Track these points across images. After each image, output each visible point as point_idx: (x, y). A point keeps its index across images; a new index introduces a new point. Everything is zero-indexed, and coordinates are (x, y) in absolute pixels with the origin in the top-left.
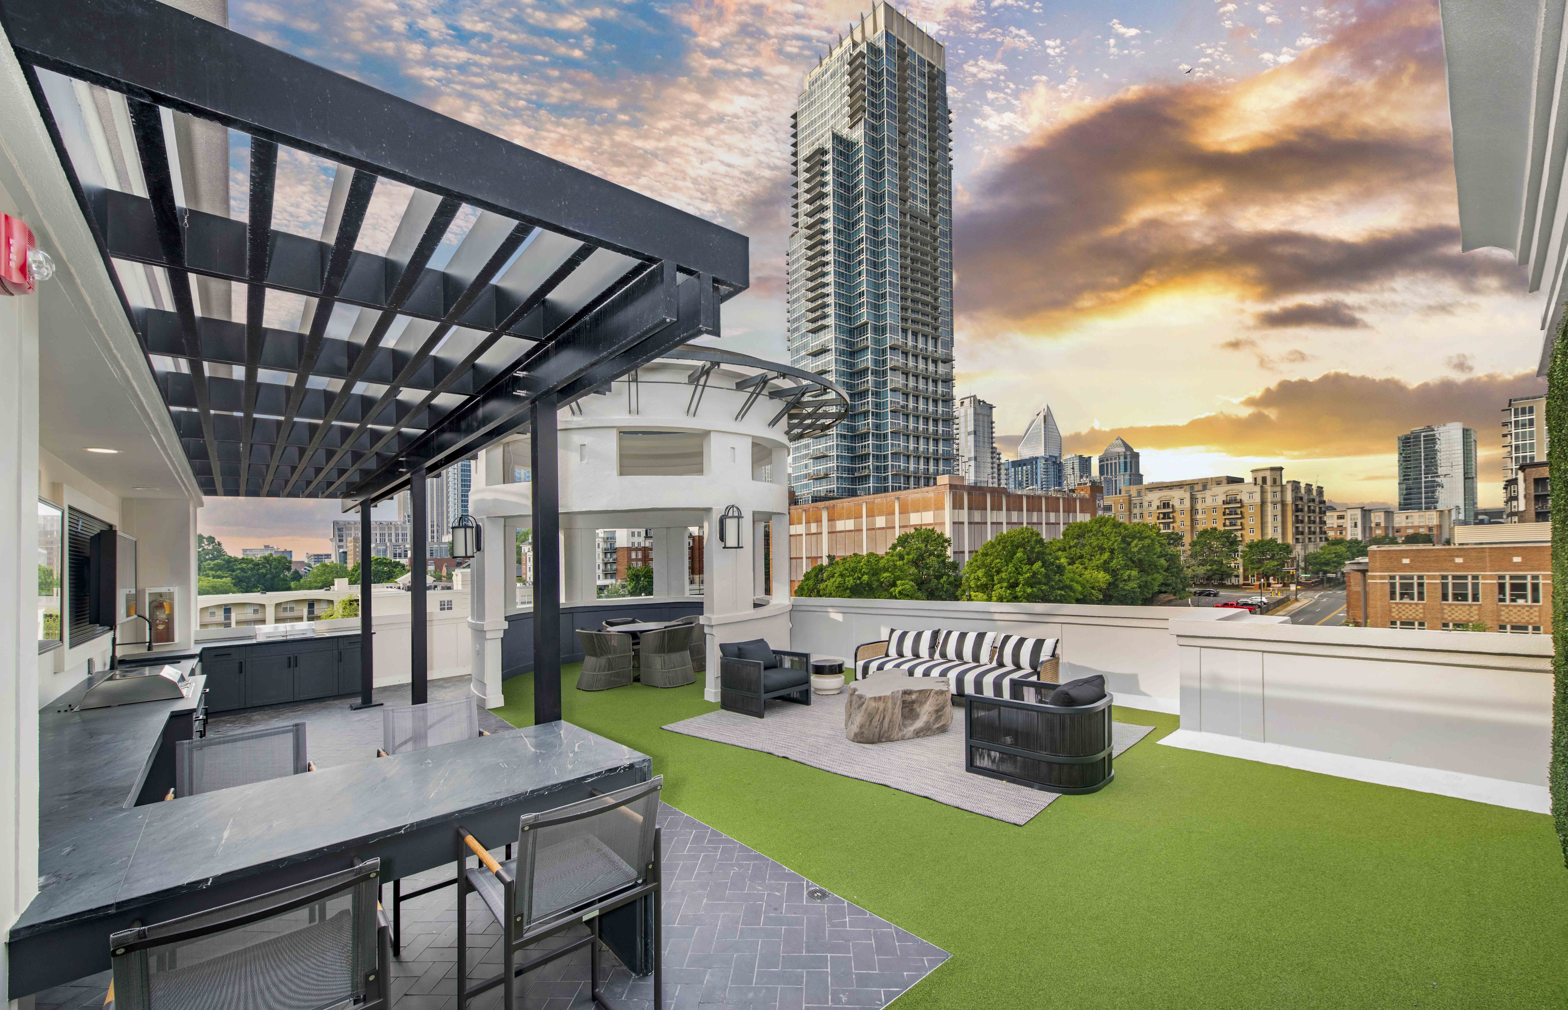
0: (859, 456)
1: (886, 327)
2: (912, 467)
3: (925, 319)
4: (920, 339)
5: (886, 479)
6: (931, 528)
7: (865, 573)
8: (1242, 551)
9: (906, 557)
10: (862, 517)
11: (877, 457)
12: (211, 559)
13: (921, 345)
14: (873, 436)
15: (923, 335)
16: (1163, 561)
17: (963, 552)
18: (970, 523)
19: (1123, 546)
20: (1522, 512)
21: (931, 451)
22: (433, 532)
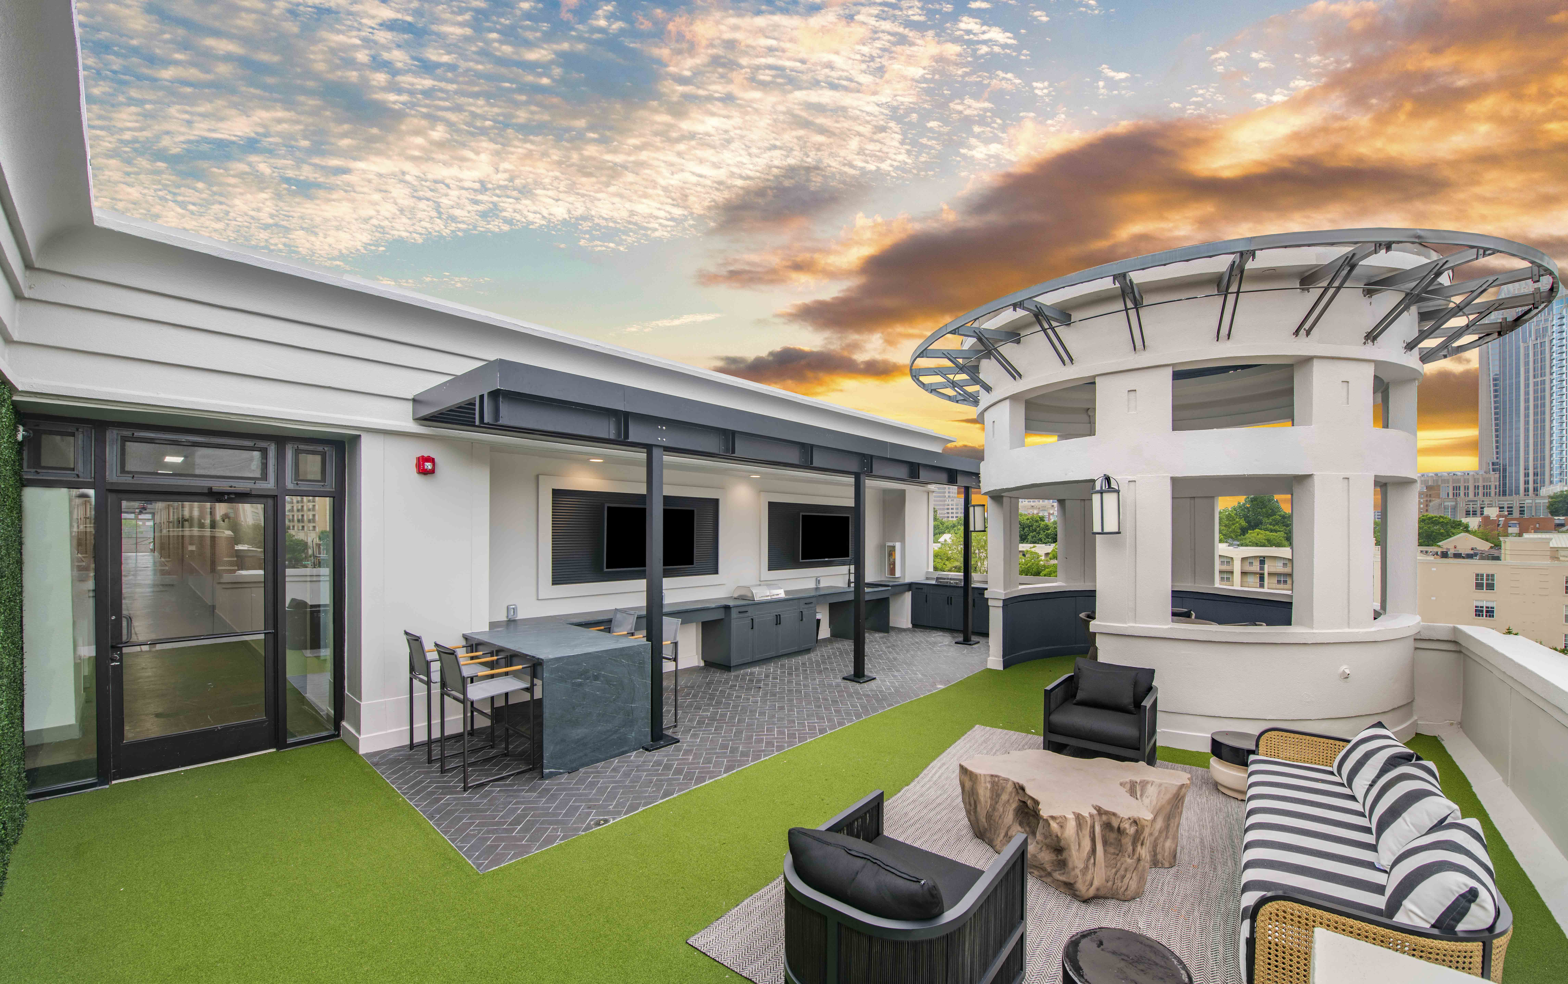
22: (1527, 482)
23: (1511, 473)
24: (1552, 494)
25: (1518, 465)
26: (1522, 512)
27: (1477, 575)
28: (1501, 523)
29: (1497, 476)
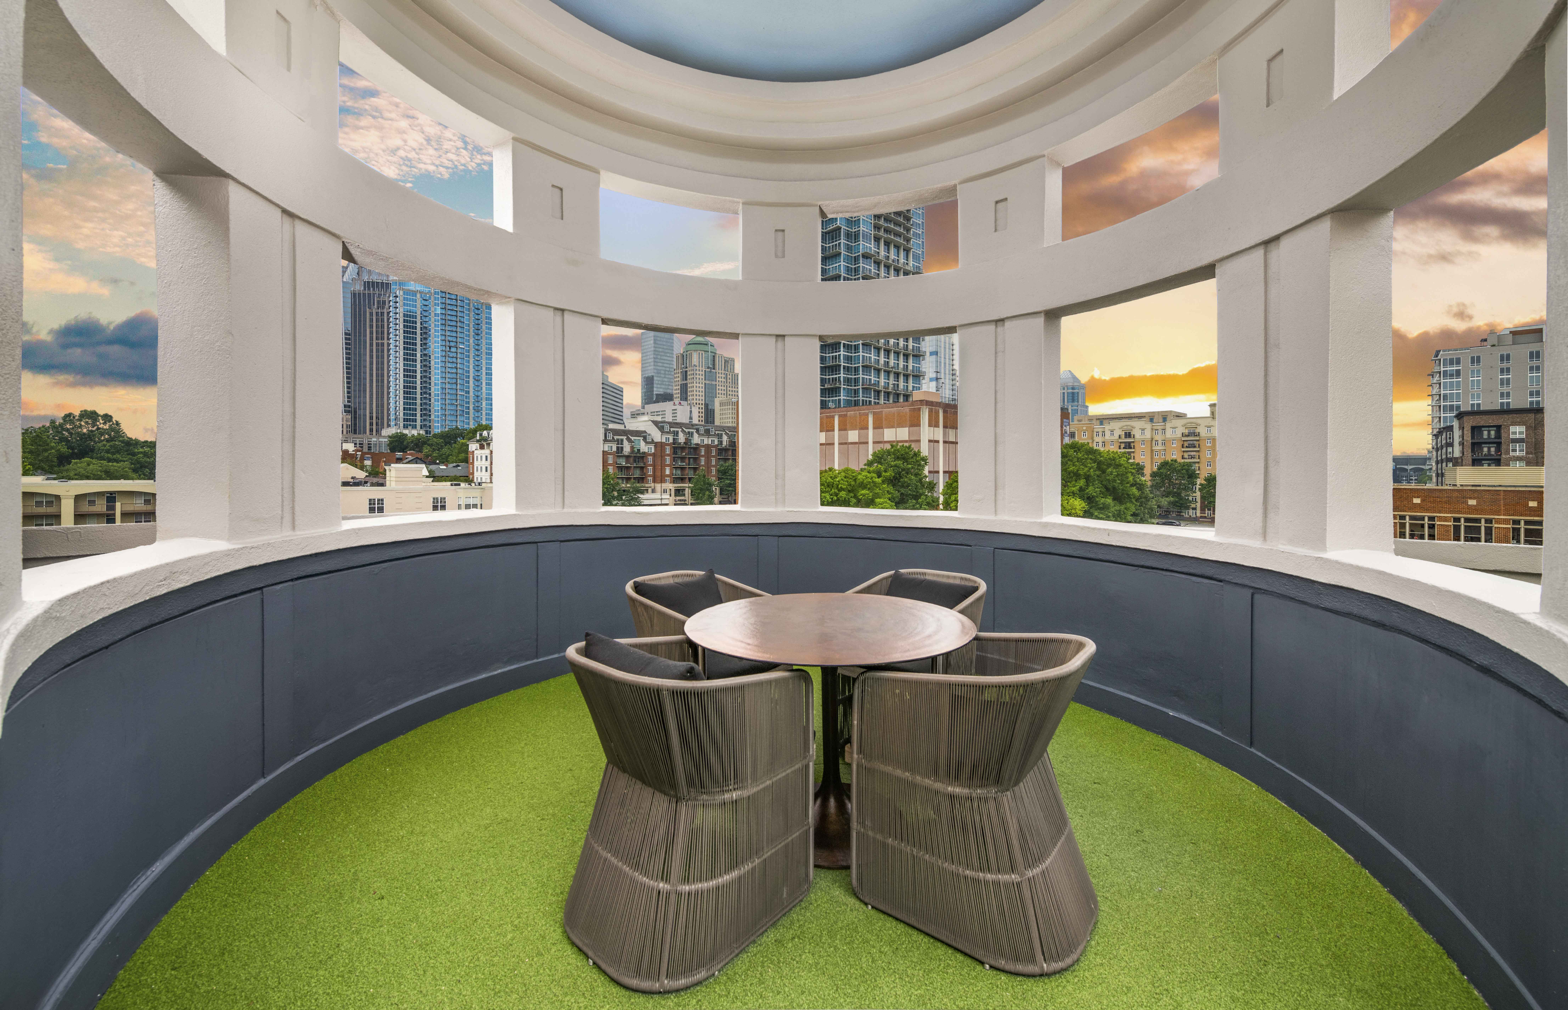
0: (829, 367)
1: (859, 234)
2: (882, 381)
3: (897, 229)
4: (892, 250)
5: (856, 392)
6: (907, 444)
7: (842, 489)
8: (1201, 485)
9: (884, 474)
10: (833, 430)
11: (847, 369)
12: (108, 441)
13: (892, 256)
14: (844, 346)
15: (895, 246)
16: (1134, 490)
17: (938, 472)
18: (945, 442)
19: (1098, 473)
20: (1457, 458)
21: (901, 366)
22: (371, 424)
23: (360, 415)
24: (390, 434)
25: (365, 409)
26: (369, 448)
27: (370, 500)
28: (359, 456)
29: (350, 417)
